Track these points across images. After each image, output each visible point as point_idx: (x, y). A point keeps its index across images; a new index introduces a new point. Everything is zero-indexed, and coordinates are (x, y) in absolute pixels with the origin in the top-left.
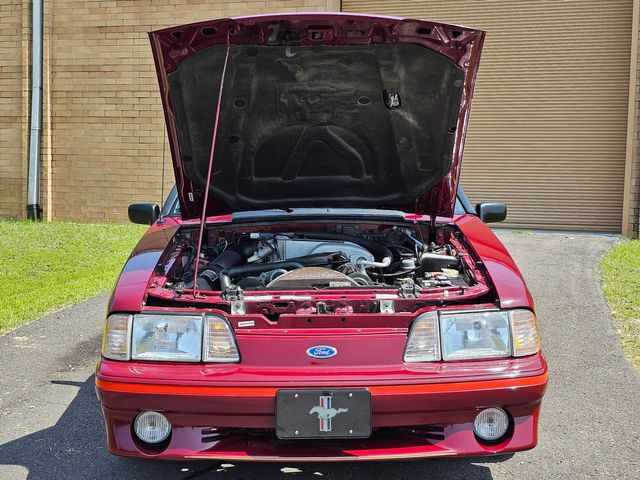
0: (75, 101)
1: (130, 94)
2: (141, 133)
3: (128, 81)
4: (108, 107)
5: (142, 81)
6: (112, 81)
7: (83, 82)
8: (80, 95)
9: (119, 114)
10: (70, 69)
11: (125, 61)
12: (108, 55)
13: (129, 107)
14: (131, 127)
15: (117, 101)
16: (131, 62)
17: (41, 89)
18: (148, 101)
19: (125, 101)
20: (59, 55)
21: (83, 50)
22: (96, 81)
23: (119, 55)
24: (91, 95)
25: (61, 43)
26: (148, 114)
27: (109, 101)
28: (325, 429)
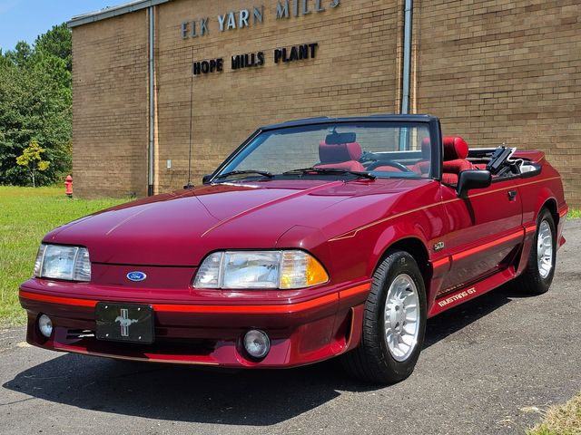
0: (435, 105)
1: (476, 97)
2: (485, 130)
3: (476, 85)
4: (459, 109)
5: (487, 84)
6: (463, 86)
7: (441, 88)
8: (438, 100)
9: (468, 114)
10: (431, 79)
11: (474, 68)
12: (460, 64)
13: (476, 108)
14: (477, 125)
15: (467, 103)
16: (479, 68)
17: (409, 97)
18: (492, 101)
19: (473, 103)
20: (424, 68)
21: (443, 61)
22: (451, 88)
23: (470, 63)
24: (447, 99)
25: (425, 57)
26: (491, 113)
27: (460, 103)
28: (125, 335)
